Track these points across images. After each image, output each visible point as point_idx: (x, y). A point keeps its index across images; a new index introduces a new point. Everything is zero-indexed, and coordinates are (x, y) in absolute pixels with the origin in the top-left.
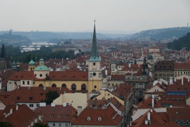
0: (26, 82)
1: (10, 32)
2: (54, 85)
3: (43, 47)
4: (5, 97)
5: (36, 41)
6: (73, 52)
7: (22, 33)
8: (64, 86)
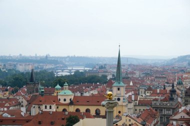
0: (48, 107)
1: (47, 57)
2: (78, 110)
3: (77, 72)
4: (27, 122)
5: (73, 66)
6: (106, 77)
7: (58, 57)
8: (88, 111)
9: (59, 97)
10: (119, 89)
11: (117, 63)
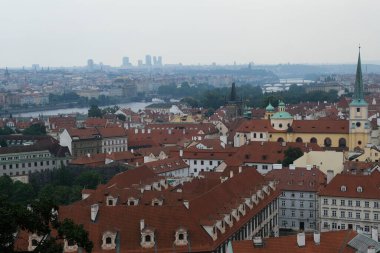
0: (258, 135)
1: (250, 66)
2: (299, 140)
3: (294, 86)
4: (230, 155)
5: (286, 78)
6: (337, 92)
7: (266, 66)
8: (313, 140)
9: (272, 122)
10: (358, 110)
11: (355, 73)
